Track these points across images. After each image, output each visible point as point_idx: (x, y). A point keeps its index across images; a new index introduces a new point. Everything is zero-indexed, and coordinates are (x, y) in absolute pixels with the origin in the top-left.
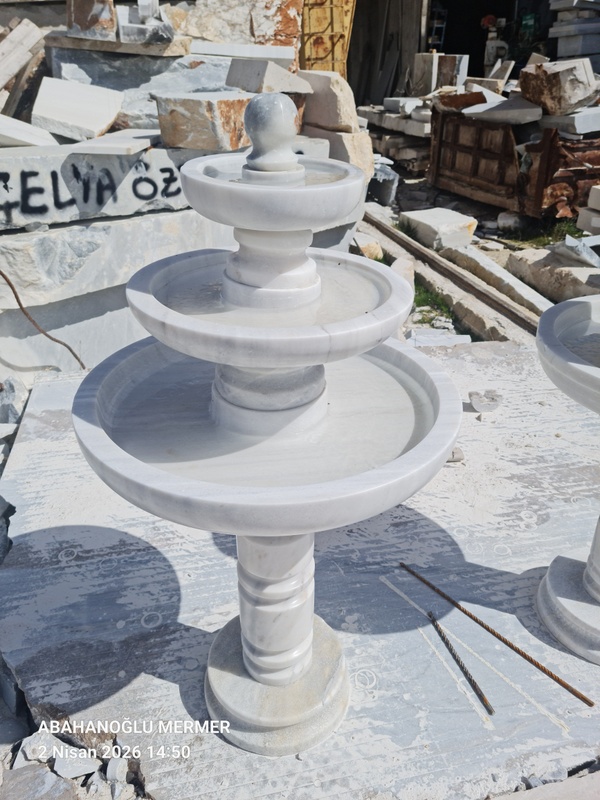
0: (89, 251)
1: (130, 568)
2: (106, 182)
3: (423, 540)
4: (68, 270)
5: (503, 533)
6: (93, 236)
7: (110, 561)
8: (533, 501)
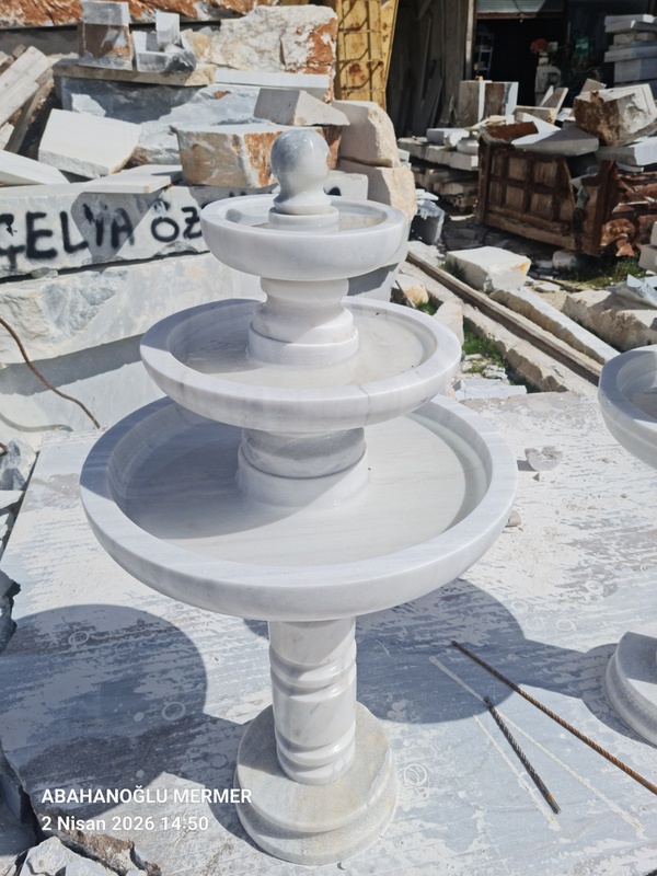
0: (104, 299)
1: (149, 653)
2: (121, 223)
3: (477, 615)
4: (80, 319)
5: (566, 606)
6: (107, 282)
7: (126, 644)
8: (598, 570)
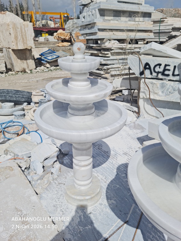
4: (169, 93)
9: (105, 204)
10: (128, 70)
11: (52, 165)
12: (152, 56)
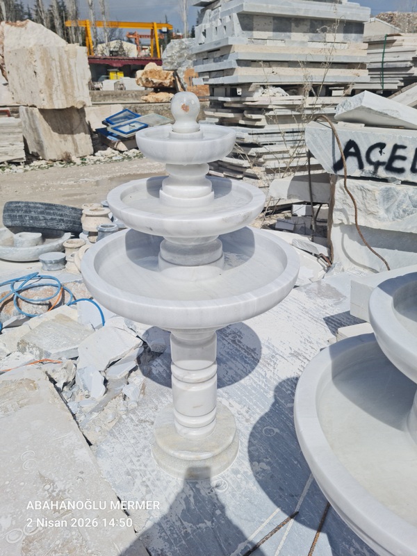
4: (401, 212)
9: (245, 472)
10: (306, 159)
11: (125, 377)
12: (363, 125)
